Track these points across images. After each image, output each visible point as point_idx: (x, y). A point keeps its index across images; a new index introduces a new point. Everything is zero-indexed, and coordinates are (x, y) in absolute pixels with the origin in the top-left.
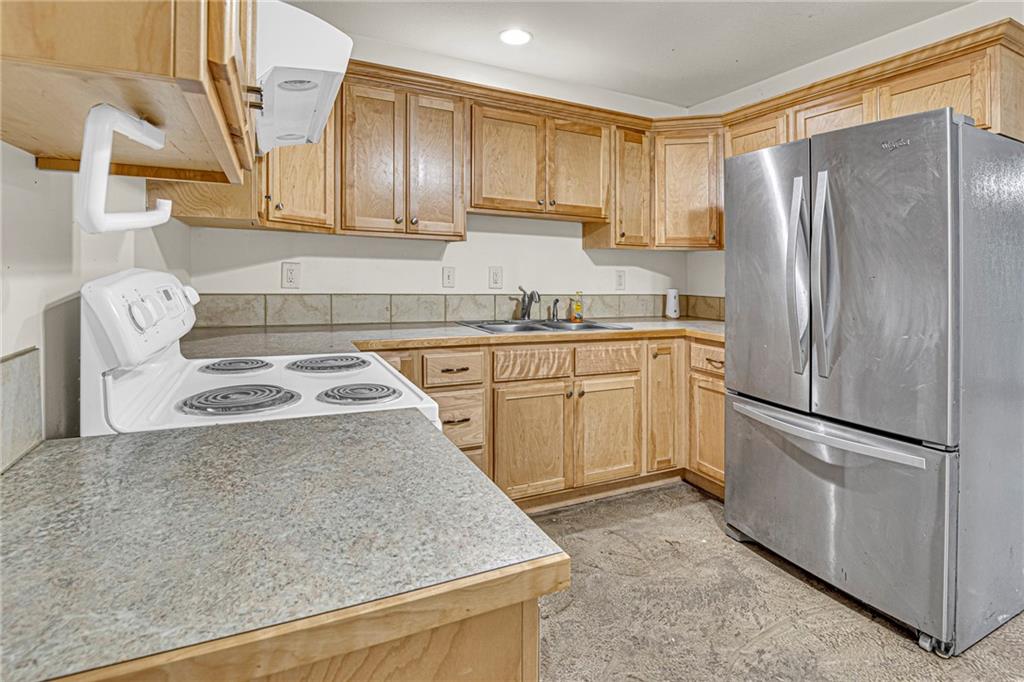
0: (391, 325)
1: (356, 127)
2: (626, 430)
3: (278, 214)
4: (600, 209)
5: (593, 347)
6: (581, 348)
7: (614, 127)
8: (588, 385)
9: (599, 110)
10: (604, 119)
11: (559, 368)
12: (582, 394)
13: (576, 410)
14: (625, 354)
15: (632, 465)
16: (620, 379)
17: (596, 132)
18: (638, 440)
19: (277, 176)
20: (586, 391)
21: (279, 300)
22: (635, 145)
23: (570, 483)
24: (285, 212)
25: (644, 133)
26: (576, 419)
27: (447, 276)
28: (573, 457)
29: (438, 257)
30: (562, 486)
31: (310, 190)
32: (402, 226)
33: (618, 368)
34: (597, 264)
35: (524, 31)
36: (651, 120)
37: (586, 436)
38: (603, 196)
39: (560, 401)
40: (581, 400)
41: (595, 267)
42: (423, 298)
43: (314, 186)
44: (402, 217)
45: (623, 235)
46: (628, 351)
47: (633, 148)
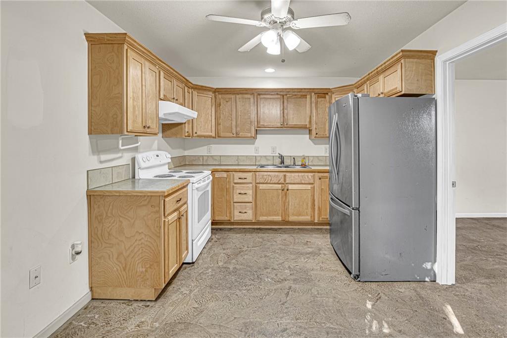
0: (238, 165)
1: (221, 107)
2: (307, 205)
3: (196, 135)
4: (307, 125)
5: (293, 174)
6: (288, 174)
7: (313, 94)
8: (290, 187)
9: (305, 89)
10: (308, 91)
11: (279, 180)
12: (288, 190)
13: (286, 194)
14: (306, 177)
15: (310, 217)
16: (304, 186)
17: (305, 96)
18: (313, 209)
19: (196, 124)
20: (290, 188)
21: (206, 157)
22: (323, 99)
23: (284, 219)
24: (198, 134)
25: (327, 94)
26: (286, 198)
27: (257, 150)
28: (285, 211)
29: (254, 144)
30: (280, 219)
31: (206, 127)
32: (235, 135)
33: (303, 182)
34: (315, 144)
35: (273, 68)
36: (329, 89)
37: (290, 204)
38: (308, 120)
39: (280, 191)
40: (288, 192)
41: (314, 145)
42: (248, 157)
43: (208, 125)
44: (235, 133)
45: (317, 134)
46: (308, 176)
47: (322, 100)
